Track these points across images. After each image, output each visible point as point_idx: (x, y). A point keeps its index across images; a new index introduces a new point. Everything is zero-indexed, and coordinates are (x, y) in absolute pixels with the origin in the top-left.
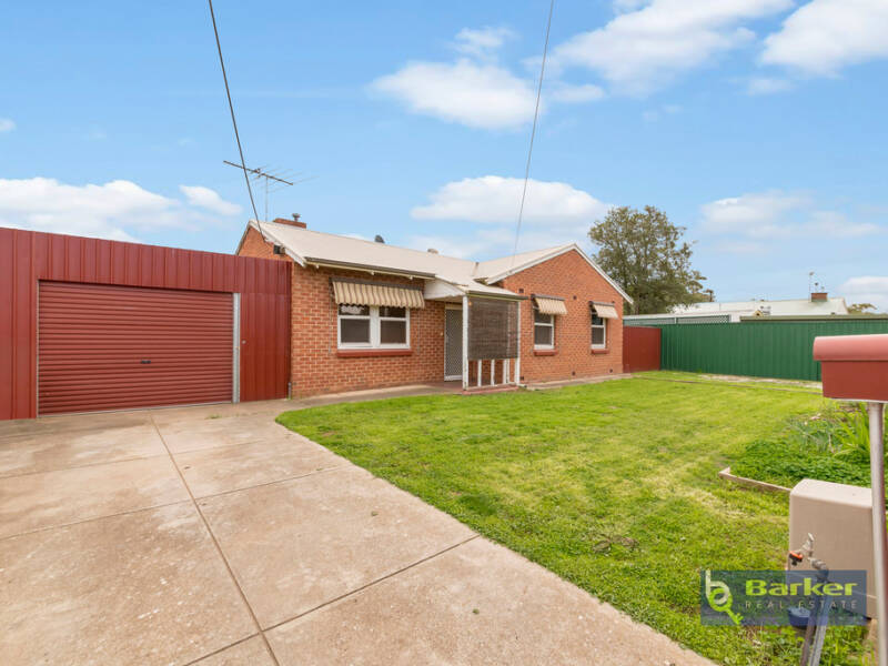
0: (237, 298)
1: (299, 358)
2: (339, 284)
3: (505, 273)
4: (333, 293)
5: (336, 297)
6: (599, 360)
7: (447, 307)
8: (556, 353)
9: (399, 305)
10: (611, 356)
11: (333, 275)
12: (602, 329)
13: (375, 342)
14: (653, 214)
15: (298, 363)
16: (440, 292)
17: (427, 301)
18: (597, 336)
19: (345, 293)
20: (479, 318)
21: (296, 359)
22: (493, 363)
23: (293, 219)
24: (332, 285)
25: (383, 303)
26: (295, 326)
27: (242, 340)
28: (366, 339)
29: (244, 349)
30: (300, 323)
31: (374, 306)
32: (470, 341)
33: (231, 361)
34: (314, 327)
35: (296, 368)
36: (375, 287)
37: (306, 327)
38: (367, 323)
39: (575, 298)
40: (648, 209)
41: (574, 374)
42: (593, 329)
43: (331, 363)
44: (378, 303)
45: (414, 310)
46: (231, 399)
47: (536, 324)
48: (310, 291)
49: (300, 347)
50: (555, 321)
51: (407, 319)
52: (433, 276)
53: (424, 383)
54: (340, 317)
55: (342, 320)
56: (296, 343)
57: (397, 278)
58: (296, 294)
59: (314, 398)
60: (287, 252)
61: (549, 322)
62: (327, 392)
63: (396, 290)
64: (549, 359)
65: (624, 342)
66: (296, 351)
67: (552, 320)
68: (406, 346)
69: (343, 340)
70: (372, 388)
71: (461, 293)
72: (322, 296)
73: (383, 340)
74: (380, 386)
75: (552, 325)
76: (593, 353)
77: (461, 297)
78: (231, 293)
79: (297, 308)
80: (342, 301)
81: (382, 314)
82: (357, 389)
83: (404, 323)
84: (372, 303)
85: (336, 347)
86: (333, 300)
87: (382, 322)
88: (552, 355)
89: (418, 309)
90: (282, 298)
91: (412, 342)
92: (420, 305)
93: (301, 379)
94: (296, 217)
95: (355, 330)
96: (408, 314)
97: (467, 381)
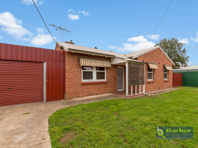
0: (45, 64)
1: (68, 85)
2: (82, 59)
3: (139, 55)
4: (80, 62)
5: (81, 64)
6: (166, 84)
7: (118, 67)
8: (154, 82)
9: (103, 66)
10: (169, 82)
11: (80, 56)
12: (166, 74)
13: (95, 79)
14: (174, 40)
15: (68, 87)
16: (117, 62)
17: (112, 65)
18: (165, 76)
19: (84, 62)
20: (132, 70)
21: (67, 86)
22: (136, 86)
23: (70, 42)
24: (79, 59)
25: (97, 66)
26: (66, 74)
27: (47, 79)
28: (91, 78)
29: (47, 83)
30: (68, 73)
31: (94, 67)
32: (129, 79)
33: (43, 87)
34: (73, 74)
35: (67, 89)
36: (94, 60)
37: (70, 74)
38: (92, 72)
39: (159, 64)
40: (172, 39)
41: (159, 88)
42: (164, 74)
43: (79, 87)
44: (95, 66)
45: (108, 68)
46: (43, 101)
47: (148, 72)
48: (72, 61)
49: (68, 81)
50: (153, 72)
51: (105, 71)
52: (114, 56)
53: (111, 93)
54: (82, 71)
55: (83, 72)
56: (67, 80)
57: (102, 57)
58: (67, 63)
59: (73, 100)
60: (64, 48)
61: (151, 72)
62: (78, 97)
63: (102, 61)
64: (152, 84)
65: (173, 78)
66: (67, 83)
67: (152, 71)
68: (105, 80)
69: (84, 78)
70: (93, 95)
71: (125, 61)
72: (76, 63)
73: (97, 78)
74: (96, 94)
75: (152, 72)
76: (164, 81)
77: (125, 63)
78: (43, 62)
79: (67, 68)
80: (83, 65)
81: (97, 70)
82: (89, 95)
83: (104, 72)
84: (93, 65)
85: (81, 81)
86: (80, 65)
87: (97, 72)
88: (153, 82)
89: (109, 68)
90: (62, 64)
91: (107, 79)
92: (110, 67)
93: (69, 93)
94: (71, 41)
95: (88, 75)
96: (105, 69)
97: (128, 93)
